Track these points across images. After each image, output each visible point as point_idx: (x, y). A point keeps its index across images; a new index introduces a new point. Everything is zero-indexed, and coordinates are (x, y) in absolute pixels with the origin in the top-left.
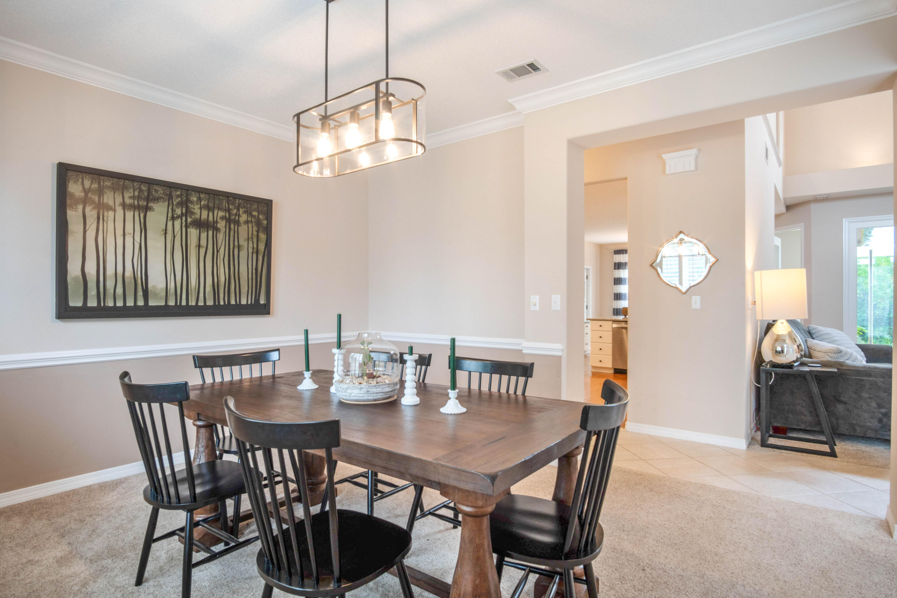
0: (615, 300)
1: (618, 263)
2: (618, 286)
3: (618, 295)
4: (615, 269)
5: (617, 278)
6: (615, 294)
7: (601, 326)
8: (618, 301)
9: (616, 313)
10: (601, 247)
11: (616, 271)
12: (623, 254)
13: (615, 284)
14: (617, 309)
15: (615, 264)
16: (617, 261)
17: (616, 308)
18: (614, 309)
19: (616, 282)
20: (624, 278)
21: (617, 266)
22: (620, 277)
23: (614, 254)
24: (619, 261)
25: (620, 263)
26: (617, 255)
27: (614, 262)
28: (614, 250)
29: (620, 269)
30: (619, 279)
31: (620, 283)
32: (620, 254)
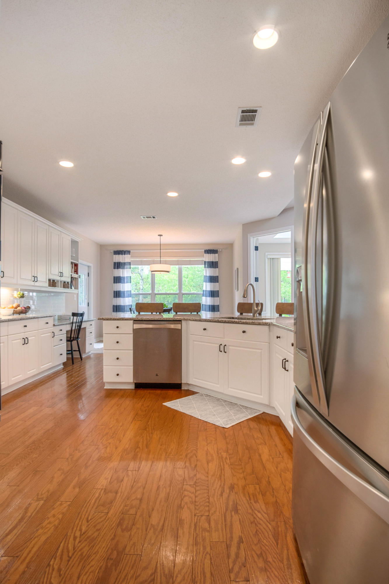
0: (114, 297)
1: (118, 263)
2: (118, 284)
3: (118, 292)
4: (114, 268)
5: (117, 277)
6: (114, 292)
7: (118, 327)
8: (118, 298)
9: (115, 310)
10: (102, 247)
11: (116, 270)
12: (122, 254)
13: (114, 283)
14: (117, 306)
15: (115, 263)
16: (117, 261)
17: (115, 305)
18: (114, 306)
19: (116, 281)
20: (123, 277)
21: (117, 266)
22: (119, 276)
23: (114, 254)
24: (119, 261)
25: (120, 263)
26: (116, 255)
27: (114, 261)
28: (114, 251)
29: (119, 269)
30: (118, 278)
31: (120, 281)
32: (120, 254)
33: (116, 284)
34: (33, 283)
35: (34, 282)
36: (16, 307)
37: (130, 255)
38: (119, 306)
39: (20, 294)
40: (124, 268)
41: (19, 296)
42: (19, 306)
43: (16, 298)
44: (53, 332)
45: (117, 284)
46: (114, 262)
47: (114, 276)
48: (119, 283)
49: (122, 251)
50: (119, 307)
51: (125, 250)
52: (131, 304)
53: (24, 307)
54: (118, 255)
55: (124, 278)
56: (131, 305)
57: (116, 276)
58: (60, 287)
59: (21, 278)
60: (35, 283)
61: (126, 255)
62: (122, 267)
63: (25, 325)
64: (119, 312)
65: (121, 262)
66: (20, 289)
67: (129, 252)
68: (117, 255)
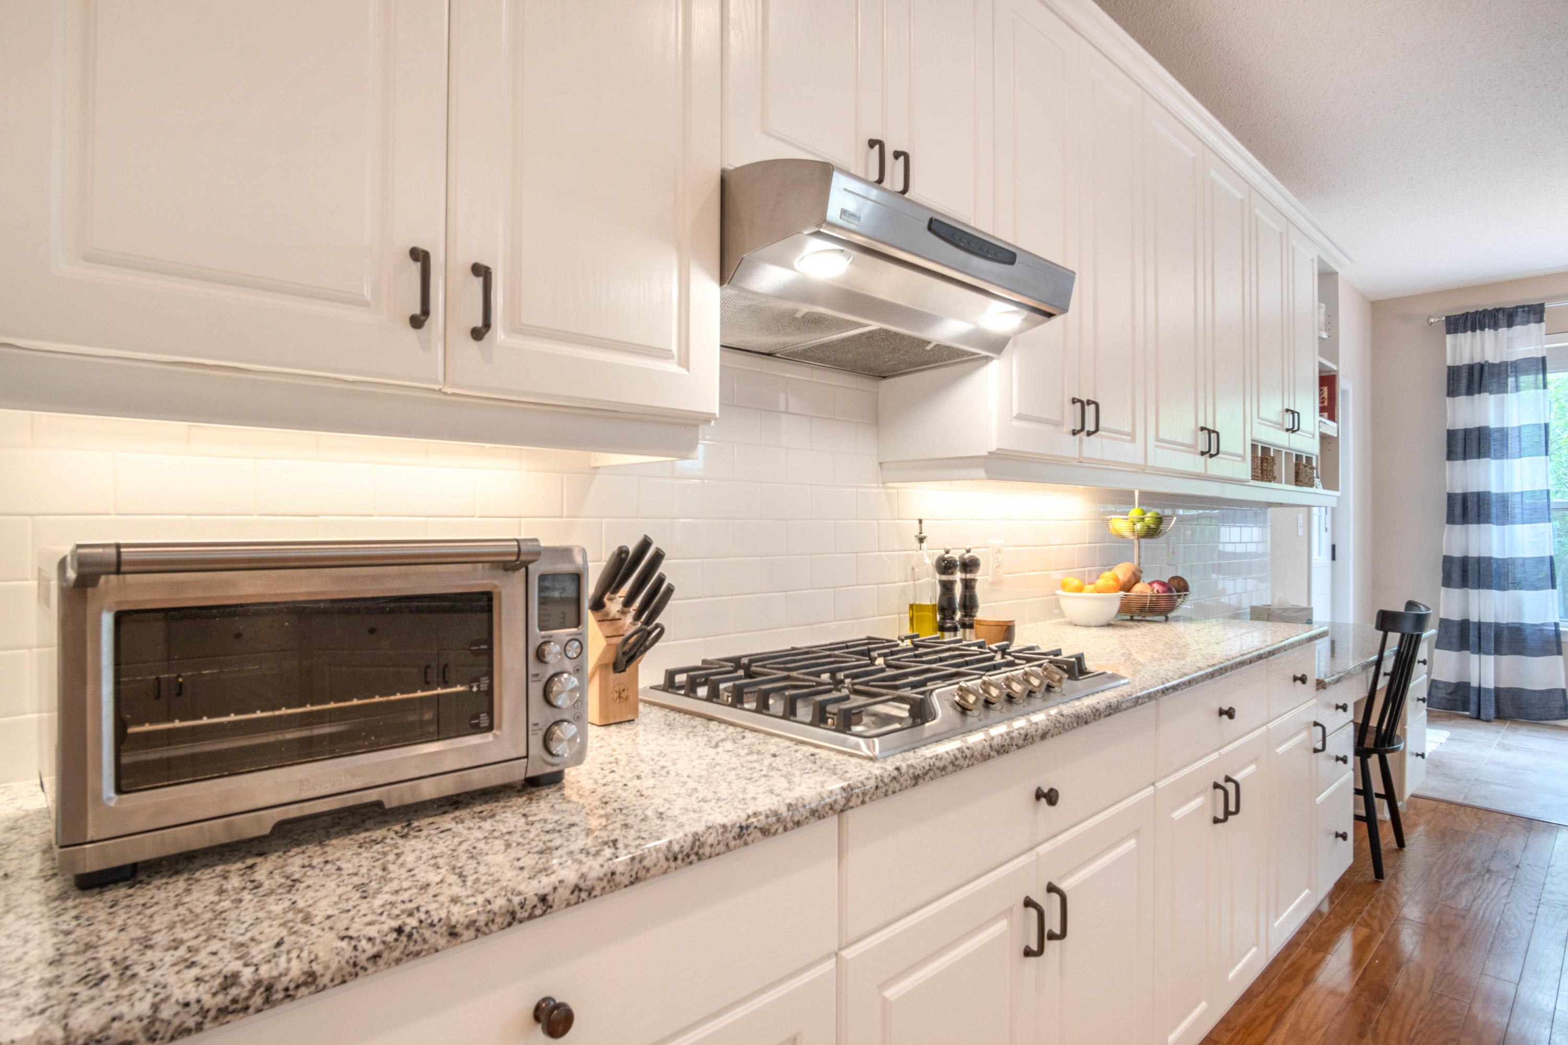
0: (1451, 522)
2: (1471, 462)
3: (1471, 500)
4: (1452, 393)
6: (1450, 496)
9: (1457, 577)
10: (1379, 311)
11: (1463, 399)
12: (1495, 327)
13: (1451, 457)
14: (1464, 559)
15: (1454, 371)
16: (1465, 361)
17: (1457, 554)
18: (1447, 560)
19: (1459, 450)
20: (1499, 430)
21: (1465, 381)
22: (1483, 424)
23: (1449, 332)
24: (1477, 360)
25: (1482, 366)
26: (1461, 336)
27: (1449, 363)
28: (1447, 318)
29: (1480, 392)
30: (1475, 434)
31: (1482, 450)
32: (1482, 329)
33: (1459, 464)
34: (1196, 463)
35: (1203, 457)
36: (1129, 581)
37: (1543, 325)
38: (1479, 560)
39: (1143, 519)
40: (1503, 389)
41: (1139, 526)
42: (1136, 578)
43: (1123, 537)
44: (1316, 724)
45: (1469, 461)
46: (1449, 368)
47: (1449, 426)
48: (1479, 457)
49: (1497, 310)
50: (1483, 565)
51: (1513, 305)
52: (1548, 554)
53: (1162, 584)
54: (1473, 330)
55: (1503, 433)
56: (1551, 558)
57: (1460, 426)
58: (1287, 483)
59: (1161, 436)
60: (1209, 460)
61: (1517, 329)
62: (1494, 386)
63: (1226, 708)
64: (1479, 586)
65: (1491, 361)
66: (1141, 493)
67: (1535, 313)
68: (1465, 331)
